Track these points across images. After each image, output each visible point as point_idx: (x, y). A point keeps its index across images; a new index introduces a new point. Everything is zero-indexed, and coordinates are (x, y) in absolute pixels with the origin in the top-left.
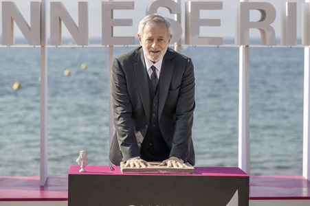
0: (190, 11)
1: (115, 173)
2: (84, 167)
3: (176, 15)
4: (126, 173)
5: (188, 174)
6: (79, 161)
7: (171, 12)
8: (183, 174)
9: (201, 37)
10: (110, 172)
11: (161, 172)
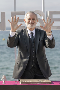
0: (48, 15)
1: (18, 84)
2: (4, 82)
3: (42, 17)
4: (22, 84)
5: (49, 84)
6: (3, 79)
7: (40, 16)
8: (46, 84)
9: (53, 26)
10: (15, 84)
11: (37, 83)
